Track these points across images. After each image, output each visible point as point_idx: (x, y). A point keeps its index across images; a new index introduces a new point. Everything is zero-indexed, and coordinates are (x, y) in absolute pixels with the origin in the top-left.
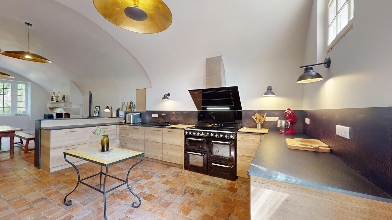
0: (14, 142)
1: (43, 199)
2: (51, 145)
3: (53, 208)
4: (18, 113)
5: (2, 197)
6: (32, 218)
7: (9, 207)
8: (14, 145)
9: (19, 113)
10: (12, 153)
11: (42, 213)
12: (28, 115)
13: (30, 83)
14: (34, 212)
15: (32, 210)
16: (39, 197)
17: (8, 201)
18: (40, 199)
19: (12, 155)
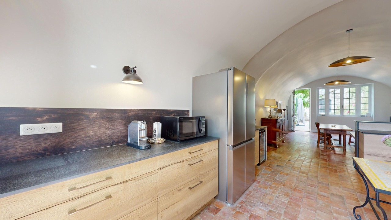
0: (351, 141)
1: (341, 197)
2: (364, 150)
3: (342, 210)
4: (361, 115)
5: (318, 178)
6: (323, 204)
7: (317, 186)
8: (351, 143)
9: (363, 115)
10: (345, 150)
11: (332, 207)
12: (372, 117)
13: (373, 84)
14: (327, 202)
15: (327, 199)
16: (338, 194)
17: (319, 183)
18: (339, 195)
19: (345, 151)
